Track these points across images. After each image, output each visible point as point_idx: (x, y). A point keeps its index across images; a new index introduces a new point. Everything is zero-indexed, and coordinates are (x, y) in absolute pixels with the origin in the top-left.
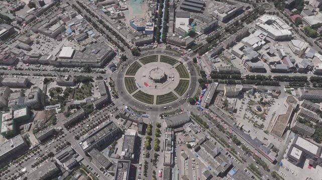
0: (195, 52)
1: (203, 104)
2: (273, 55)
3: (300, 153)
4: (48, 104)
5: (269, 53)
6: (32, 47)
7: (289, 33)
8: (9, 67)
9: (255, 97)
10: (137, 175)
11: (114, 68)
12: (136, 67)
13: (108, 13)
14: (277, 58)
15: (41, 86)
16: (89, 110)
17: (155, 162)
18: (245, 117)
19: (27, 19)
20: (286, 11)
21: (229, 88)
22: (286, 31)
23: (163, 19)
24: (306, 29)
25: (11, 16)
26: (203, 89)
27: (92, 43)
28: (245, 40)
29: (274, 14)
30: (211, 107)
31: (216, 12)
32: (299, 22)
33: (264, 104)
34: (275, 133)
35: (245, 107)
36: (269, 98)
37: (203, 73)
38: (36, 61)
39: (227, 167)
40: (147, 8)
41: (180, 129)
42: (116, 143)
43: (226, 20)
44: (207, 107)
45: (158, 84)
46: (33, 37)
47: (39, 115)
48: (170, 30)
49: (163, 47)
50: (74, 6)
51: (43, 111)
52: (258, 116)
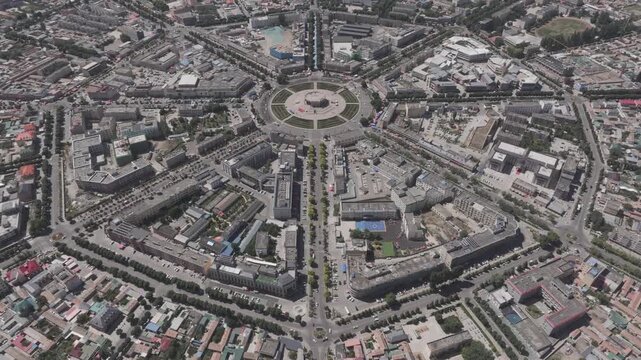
0: (365, 78)
1: (380, 125)
2: (467, 74)
3: (504, 156)
4: (172, 134)
5: (461, 72)
6: (135, 81)
7: (487, 51)
8: (107, 102)
9: (447, 116)
10: (302, 191)
11: (254, 96)
12: (285, 96)
13: (237, 43)
14: (471, 77)
15: (159, 118)
16: (230, 136)
17: (324, 178)
18: (434, 135)
19: (122, 53)
20: (484, 33)
21: (411, 105)
22: (482, 50)
23: (315, 46)
24: (508, 49)
25: (99, 51)
26: (378, 111)
27: (221, 71)
28: (429, 60)
29: (467, 36)
30: (391, 126)
31: (388, 35)
32: (500, 43)
33: (459, 122)
34: (473, 145)
35: (434, 126)
36: (465, 116)
37: (376, 95)
38: (145, 93)
39: (415, 172)
40: (291, 37)
41: (352, 148)
42: (270, 165)
43: (402, 44)
44: (384, 128)
45: (318, 109)
46: (136, 71)
47: (160, 145)
48: (327, 56)
49: (320, 74)
50: (186, 38)
51: (164, 142)
52: (451, 133)
